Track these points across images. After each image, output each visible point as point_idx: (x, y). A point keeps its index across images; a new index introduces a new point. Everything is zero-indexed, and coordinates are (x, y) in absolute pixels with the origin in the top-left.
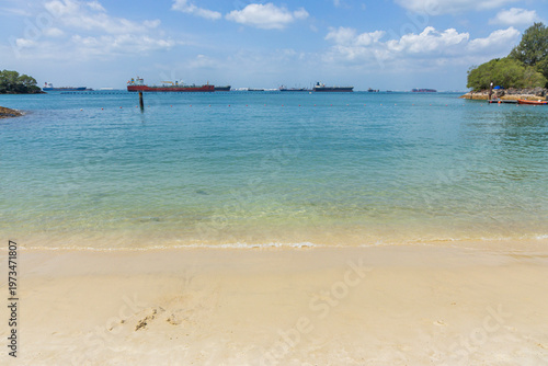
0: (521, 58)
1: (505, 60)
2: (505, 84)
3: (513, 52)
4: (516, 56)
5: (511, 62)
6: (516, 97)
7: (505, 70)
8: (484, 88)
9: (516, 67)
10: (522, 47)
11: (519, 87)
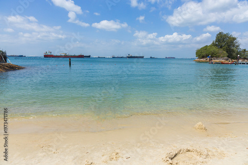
0: (216, 45)
1: (211, 46)
2: (213, 55)
3: (213, 43)
4: (214, 44)
5: (213, 47)
6: (217, 61)
7: (211, 50)
8: (203, 57)
9: (215, 49)
10: (216, 41)
11: (217, 57)
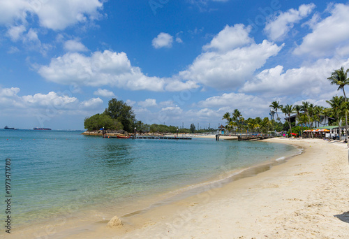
0: (109, 114)
1: (103, 115)
2: (107, 127)
3: (106, 111)
4: (107, 113)
5: (106, 116)
6: (112, 134)
7: (105, 120)
8: (94, 129)
9: (108, 119)
10: (110, 110)
11: (112, 129)
